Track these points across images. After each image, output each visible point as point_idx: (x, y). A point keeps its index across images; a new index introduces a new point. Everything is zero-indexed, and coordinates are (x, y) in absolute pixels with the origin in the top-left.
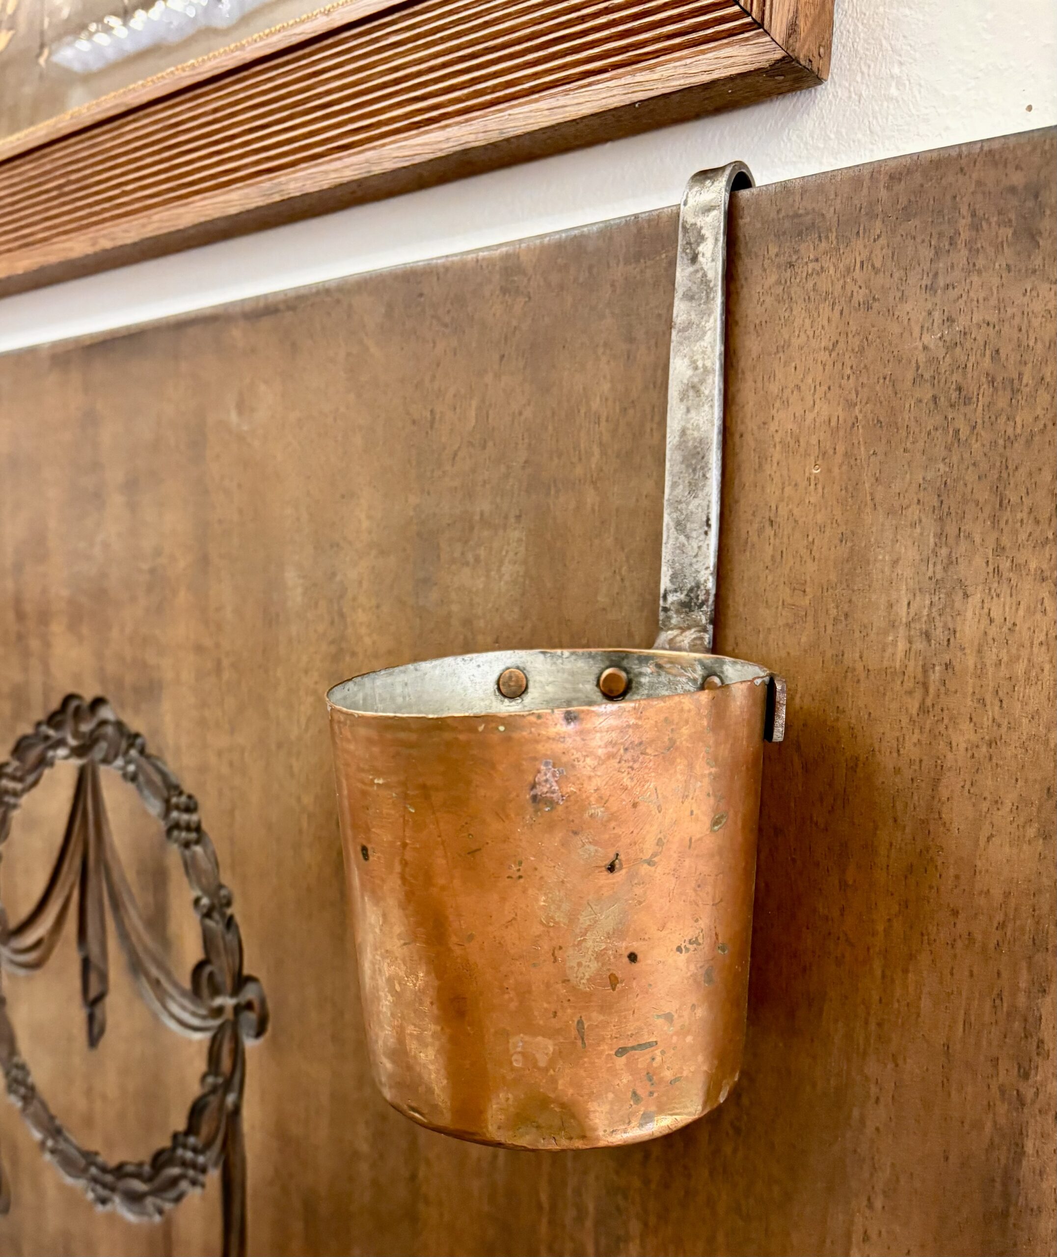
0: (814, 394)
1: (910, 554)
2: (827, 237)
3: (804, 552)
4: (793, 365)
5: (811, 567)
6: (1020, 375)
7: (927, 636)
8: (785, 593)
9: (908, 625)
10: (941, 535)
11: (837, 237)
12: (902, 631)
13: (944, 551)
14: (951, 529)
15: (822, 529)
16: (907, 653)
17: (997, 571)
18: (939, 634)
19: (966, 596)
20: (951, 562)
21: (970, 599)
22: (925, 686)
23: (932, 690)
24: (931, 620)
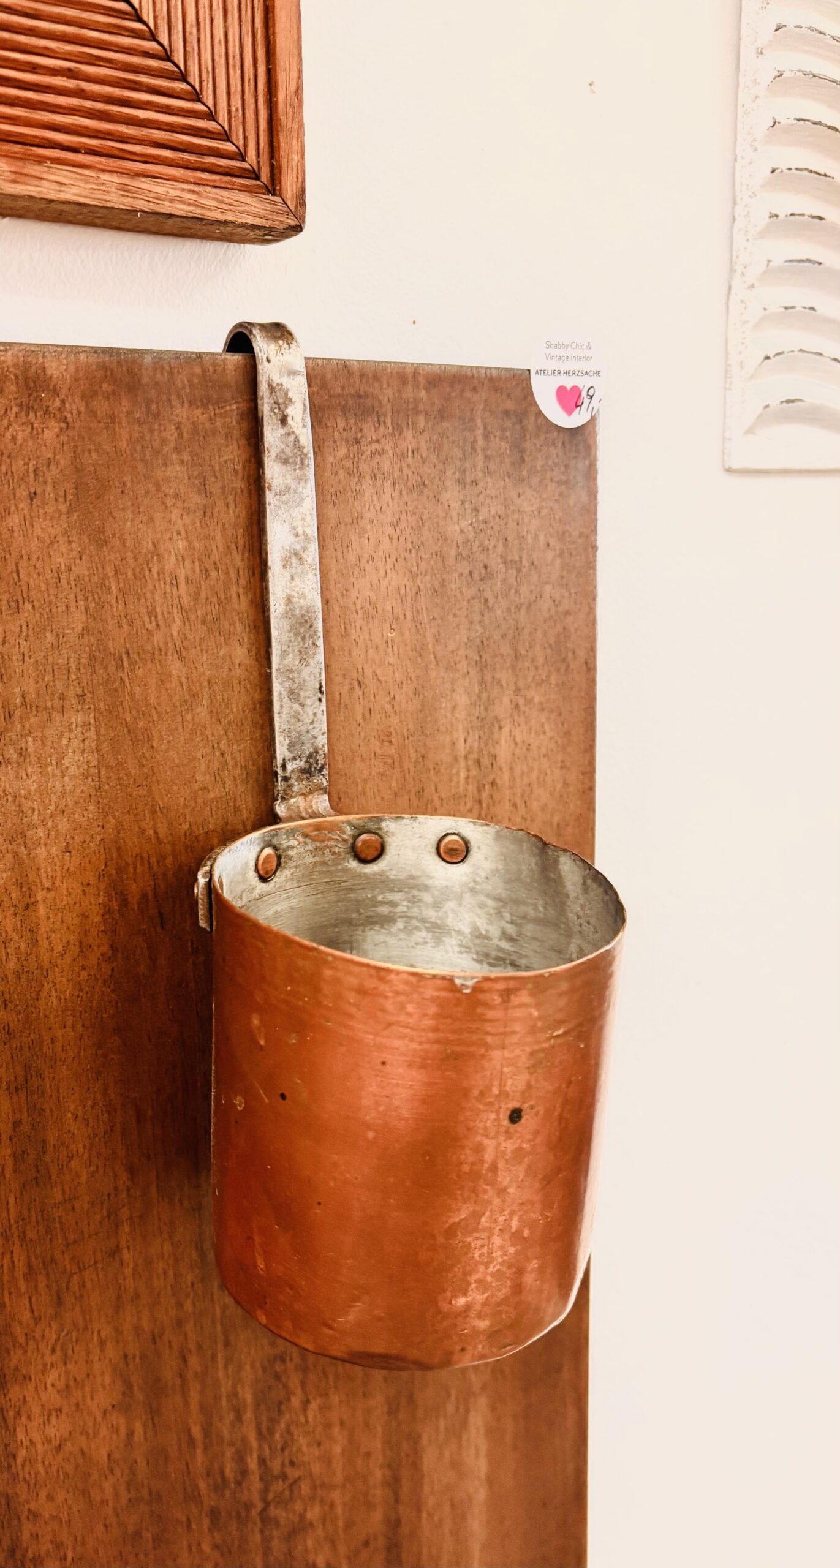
0: (385, 565)
1: (462, 699)
2: (385, 423)
3: (388, 707)
4: (366, 536)
5: (395, 720)
6: (520, 558)
7: (478, 763)
8: (375, 745)
9: (466, 757)
10: (482, 682)
11: (392, 424)
12: (462, 763)
13: (484, 695)
14: (488, 677)
15: (400, 686)
16: (467, 778)
17: (517, 706)
18: (485, 761)
19: (500, 728)
20: (490, 702)
21: (503, 730)
22: (480, 802)
23: (484, 805)
24: (480, 751)
